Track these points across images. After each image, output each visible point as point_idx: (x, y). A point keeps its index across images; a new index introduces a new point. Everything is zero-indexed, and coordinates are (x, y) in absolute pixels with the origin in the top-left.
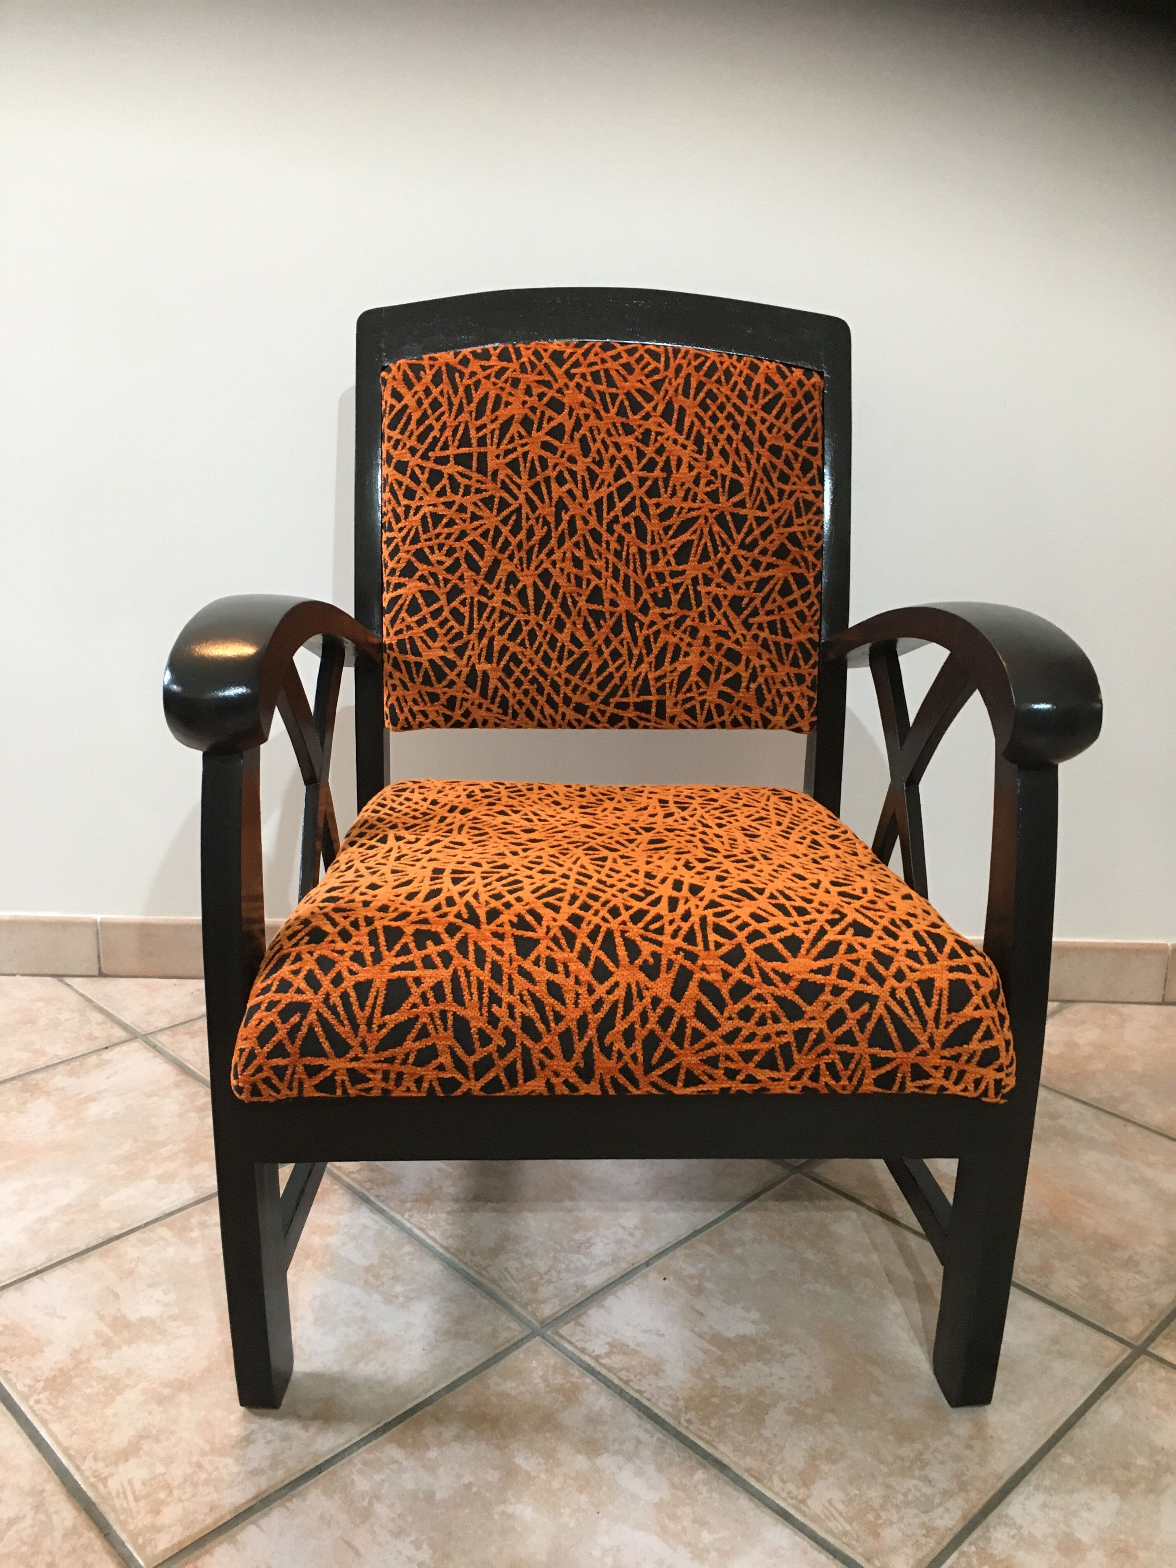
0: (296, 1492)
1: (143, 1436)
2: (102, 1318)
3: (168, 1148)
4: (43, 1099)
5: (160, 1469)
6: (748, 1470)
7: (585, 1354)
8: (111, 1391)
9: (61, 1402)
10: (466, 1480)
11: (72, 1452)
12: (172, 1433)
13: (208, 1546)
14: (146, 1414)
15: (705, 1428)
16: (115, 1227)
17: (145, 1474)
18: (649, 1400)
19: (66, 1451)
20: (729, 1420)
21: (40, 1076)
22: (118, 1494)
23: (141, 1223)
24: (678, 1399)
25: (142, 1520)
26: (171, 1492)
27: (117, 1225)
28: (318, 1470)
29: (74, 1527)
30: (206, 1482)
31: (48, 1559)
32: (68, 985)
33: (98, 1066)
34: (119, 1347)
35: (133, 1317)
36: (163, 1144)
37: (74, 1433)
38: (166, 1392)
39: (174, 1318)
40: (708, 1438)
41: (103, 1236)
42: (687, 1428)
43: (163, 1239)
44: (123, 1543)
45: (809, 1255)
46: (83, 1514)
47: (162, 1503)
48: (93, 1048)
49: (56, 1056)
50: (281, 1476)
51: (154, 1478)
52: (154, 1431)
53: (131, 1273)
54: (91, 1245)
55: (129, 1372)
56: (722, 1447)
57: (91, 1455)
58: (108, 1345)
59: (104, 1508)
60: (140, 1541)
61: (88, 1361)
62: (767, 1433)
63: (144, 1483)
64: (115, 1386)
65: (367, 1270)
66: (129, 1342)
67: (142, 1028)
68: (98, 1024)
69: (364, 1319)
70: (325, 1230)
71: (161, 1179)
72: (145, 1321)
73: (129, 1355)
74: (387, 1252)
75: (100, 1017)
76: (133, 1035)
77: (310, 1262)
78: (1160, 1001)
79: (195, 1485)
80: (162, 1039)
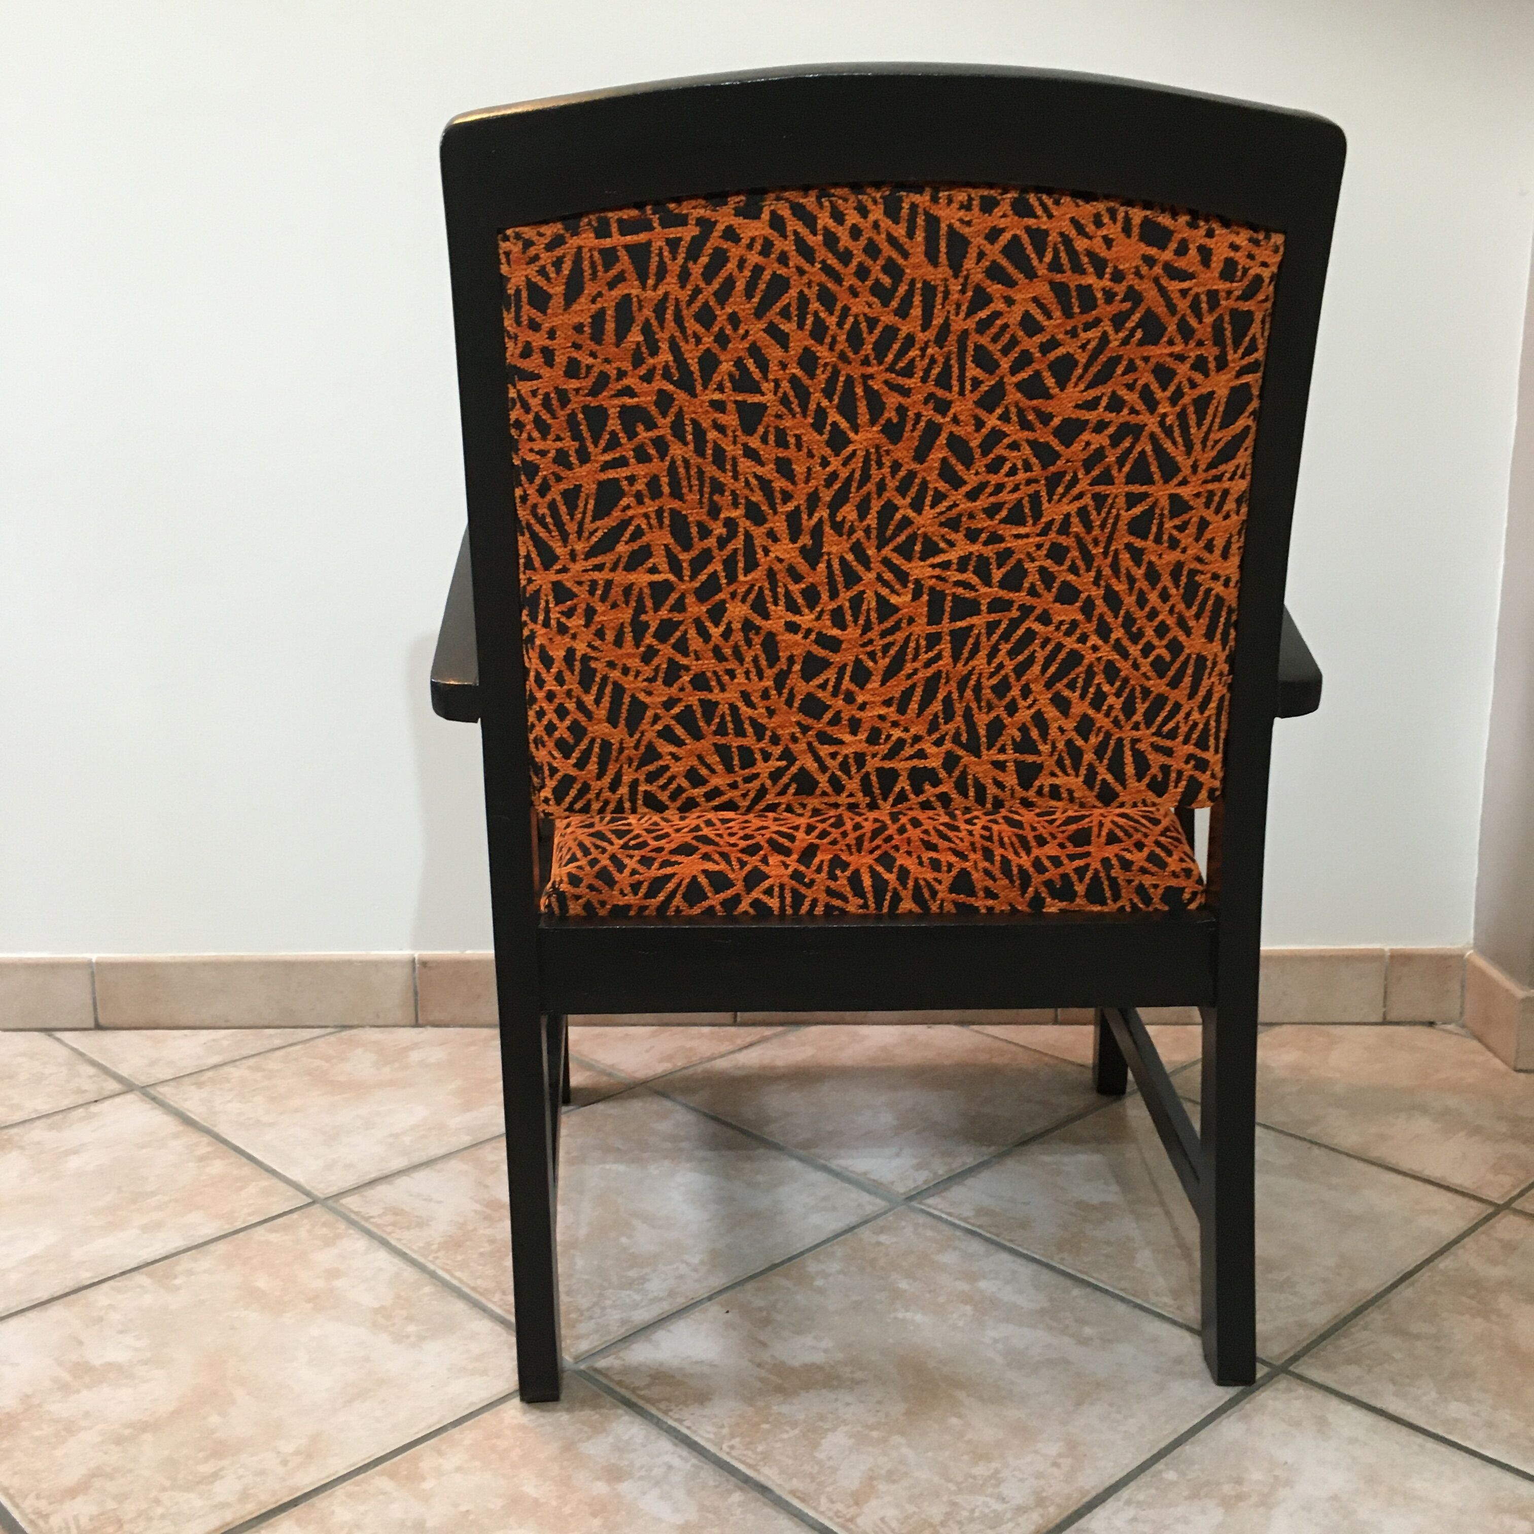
1: (96, 1474)
2: (60, 1364)
3: (158, 1197)
4: (15, 1154)
5: (111, 1505)
6: (793, 1492)
7: (621, 1386)
8: (63, 1433)
10: (463, 1508)
11: (11, 1491)
12: (130, 1471)
14: (101, 1454)
15: (749, 1453)
16: (86, 1277)
17: (94, 1510)
18: (688, 1428)
20: (779, 1445)
23: (117, 1272)
24: (723, 1426)
26: (121, 1526)
27: (89, 1274)
28: (294, 1503)
30: (163, 1517)
32: (58, 1040)
33: (84, 1119)
34: (78, 1392)
35: (97, 1362)
36: (153, 1194)
37: (16, 1473)
38: (127, 1432)
39: (146, 1363)
40: (751, 1462)
41: (71, 1284)
42: (728, 1453)
43: (140, 1286)
45: (903, 1285)
48: (81, 1102)
49: (36, 1111)
51: (102, 1514)
52: (108, 1470)
53: (101, 1319)
55: (87, 1414)
56: (766, 1470)
57: (33, 1494)
58: (64, 1389)
61: (40, 1405)
62: (820, 1455)
63: (91, 1519)
64: (69, 1428)
65: (377, 1311)
66: (89, 1387)
67: (142, 1079)
68: (91, 1077)
69: (367, 1359)
70: (333, 1274)
71: (145, 1228)
72: (110, 1366)
73: (87, 1399)
74: (402, 1294)
75: (91, 1071)
76: (129, 1087)
77: (310, 1305)
78: (1380, 1020)
79: (150, 1519)
80: (165, 1091)
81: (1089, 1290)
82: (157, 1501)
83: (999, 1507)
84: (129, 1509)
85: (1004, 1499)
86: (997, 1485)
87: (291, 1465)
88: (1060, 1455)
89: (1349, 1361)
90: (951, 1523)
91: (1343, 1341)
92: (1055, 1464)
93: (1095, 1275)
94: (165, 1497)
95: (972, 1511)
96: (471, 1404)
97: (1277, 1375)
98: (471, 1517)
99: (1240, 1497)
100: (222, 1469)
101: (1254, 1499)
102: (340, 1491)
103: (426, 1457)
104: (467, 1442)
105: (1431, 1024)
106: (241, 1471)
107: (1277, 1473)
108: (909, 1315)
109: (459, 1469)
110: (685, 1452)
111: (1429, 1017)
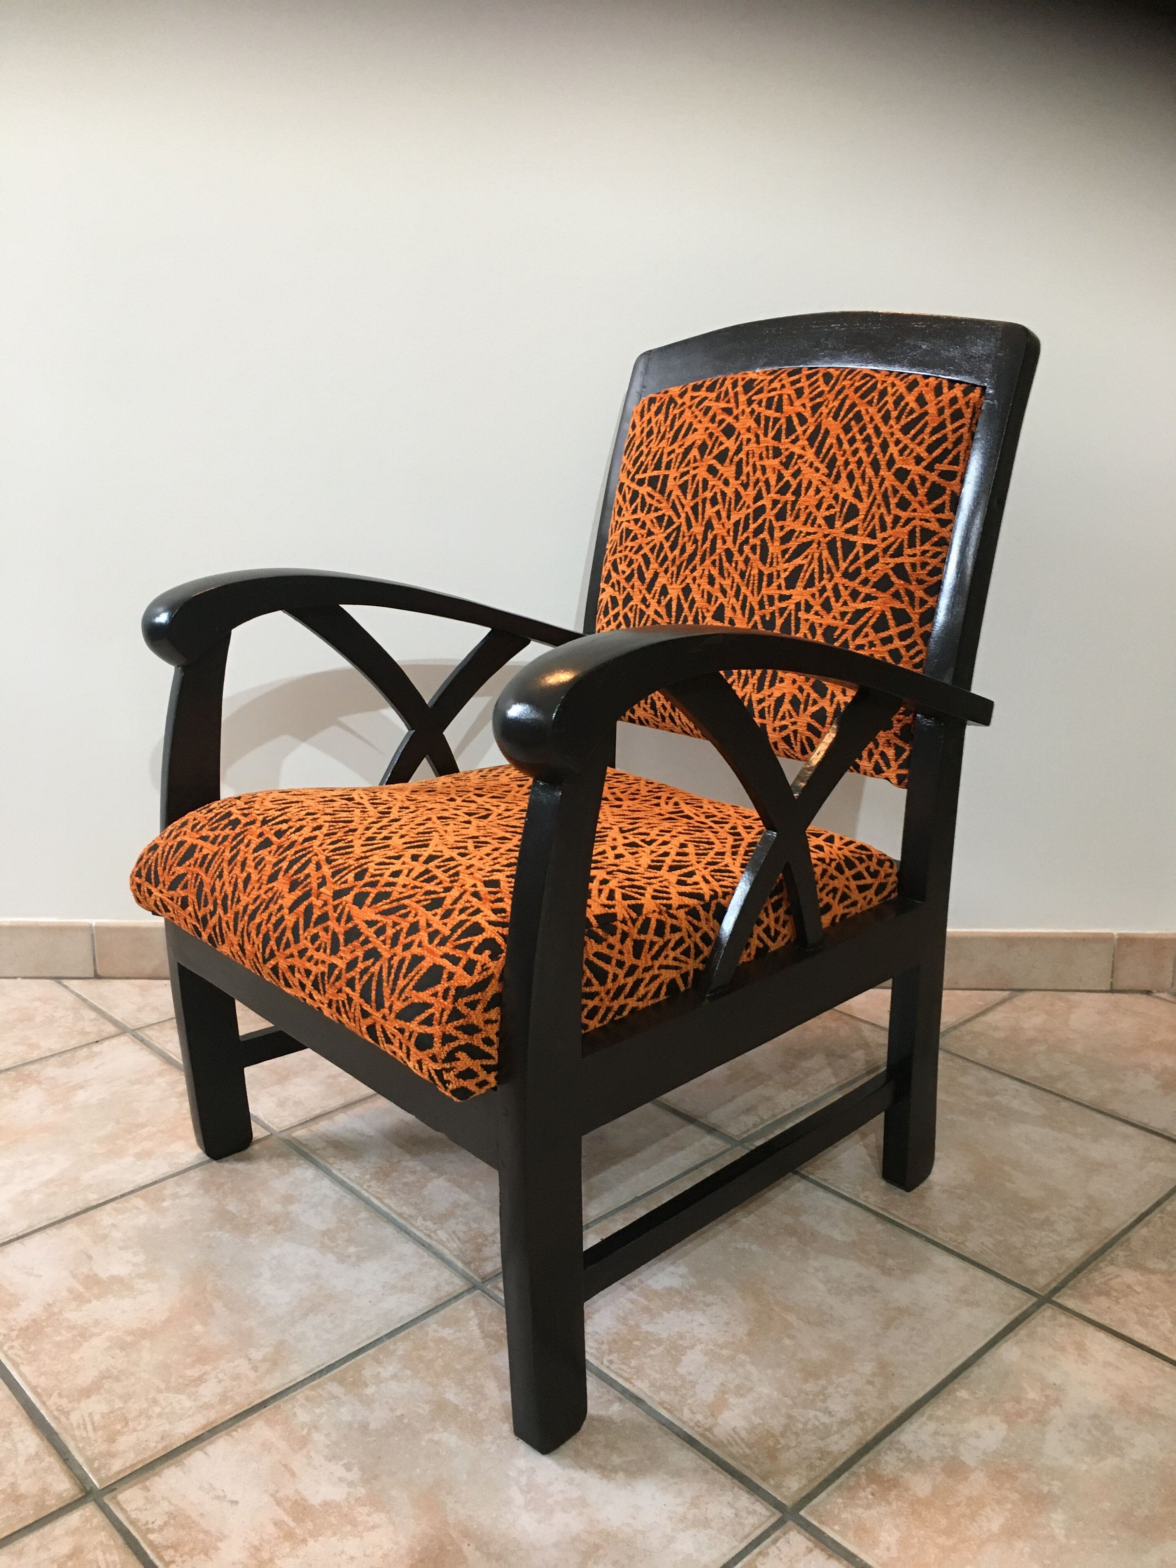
0: (241, 1423)
1: (105, 1376)
2: (74, 1276)
3: (148, 1128)
4: (34, 1087)
5: (118, 1404)
6: (660, 1403)
8: (79, 1338)
9: (33, 1348)
10: (398, 1413)
11: (39, 1390)
12: (132, 1374)
13: (157, 1470)
14: (109, 1358)
15: (624, 1367)
16: (93, 1198)
17: (104, 1408)
19: (34, 1389)
20: (649, 1360)
21: (32, 1067)
22: (79, 1427)
23: (118, 1194)
24: (602, 1343)
25: (101, 1447)
26: (127, 1423)
27: (95, 1196)
28: (264, 1404)
29: (37, 1454)
30: (160, 1415)
31: (11, 1479)
32: (66, 986)
33: (87, 1058)
34: (89, 1301)
35: (104, 1275)
36: (143, 1126)
37: (42, 1374)
38: (129, 1339)
39: (141, 1276)
40: (627, 1376)
41: (82, 1205)
42: (608, 1367)
43: (137, 1208)
44: (80, 1467)
46: (46, 1443)
47: (119, 1433)
48: (84, 1042)
49: (50, 1049)
50: (229, 1410)
51: (112, 1412)
52: (115, 1372)
53: (105, 1237)
54: (69, 1214)
55: (97, 1323)
56: (638, 1383)
57: (56, 1393)
58: (79, 1299)
59: (65, 1437)
60: (96, 1465)
61: (60, 1312)
62: (682, 1370)
63: (103, 1416)
64: (83, 1334)
65: (324, 1234)
66: (98, 1297)
67: (132, 1024)
68: (91, 1020)
69: (317, 1276)
70: (288, 1199)
71: (139, 1156)
72: (114, 1279)
73: (97, 1308)
74: (344, 1218)
75: (93, 1015)
76: (122, 1030)
77: (271, 1227)
78: (1108, 988)
79: (149, 1418)
80: (150, 1033)
81: (889, 1225)
82: (155, 1402)
83: (826, 1419)
85: (830, 1413)
86: (824, 1401)
88: (874, 1375)
89: (1100, 1293)
90: (788, 1434)
91: (1095, 1274)
92: (870, 1383)
93: (894, 1212)
94: (161, 1398)
95: (805, 1424)
96: (402, 1318)
97: (1043, 1304)
98: (406, 1421)
99: (1020, 1415)
100: (205, 1374)
101: (1031, 1416)
102: (300, 1395)
103: (368, 1367)
104: (400, 1352)
105: (1148, 993)
106: (221, 1376)
107: (1048, 1392)
108: (747, 1245)
109: (394, 1377)
111: (1147, 986)
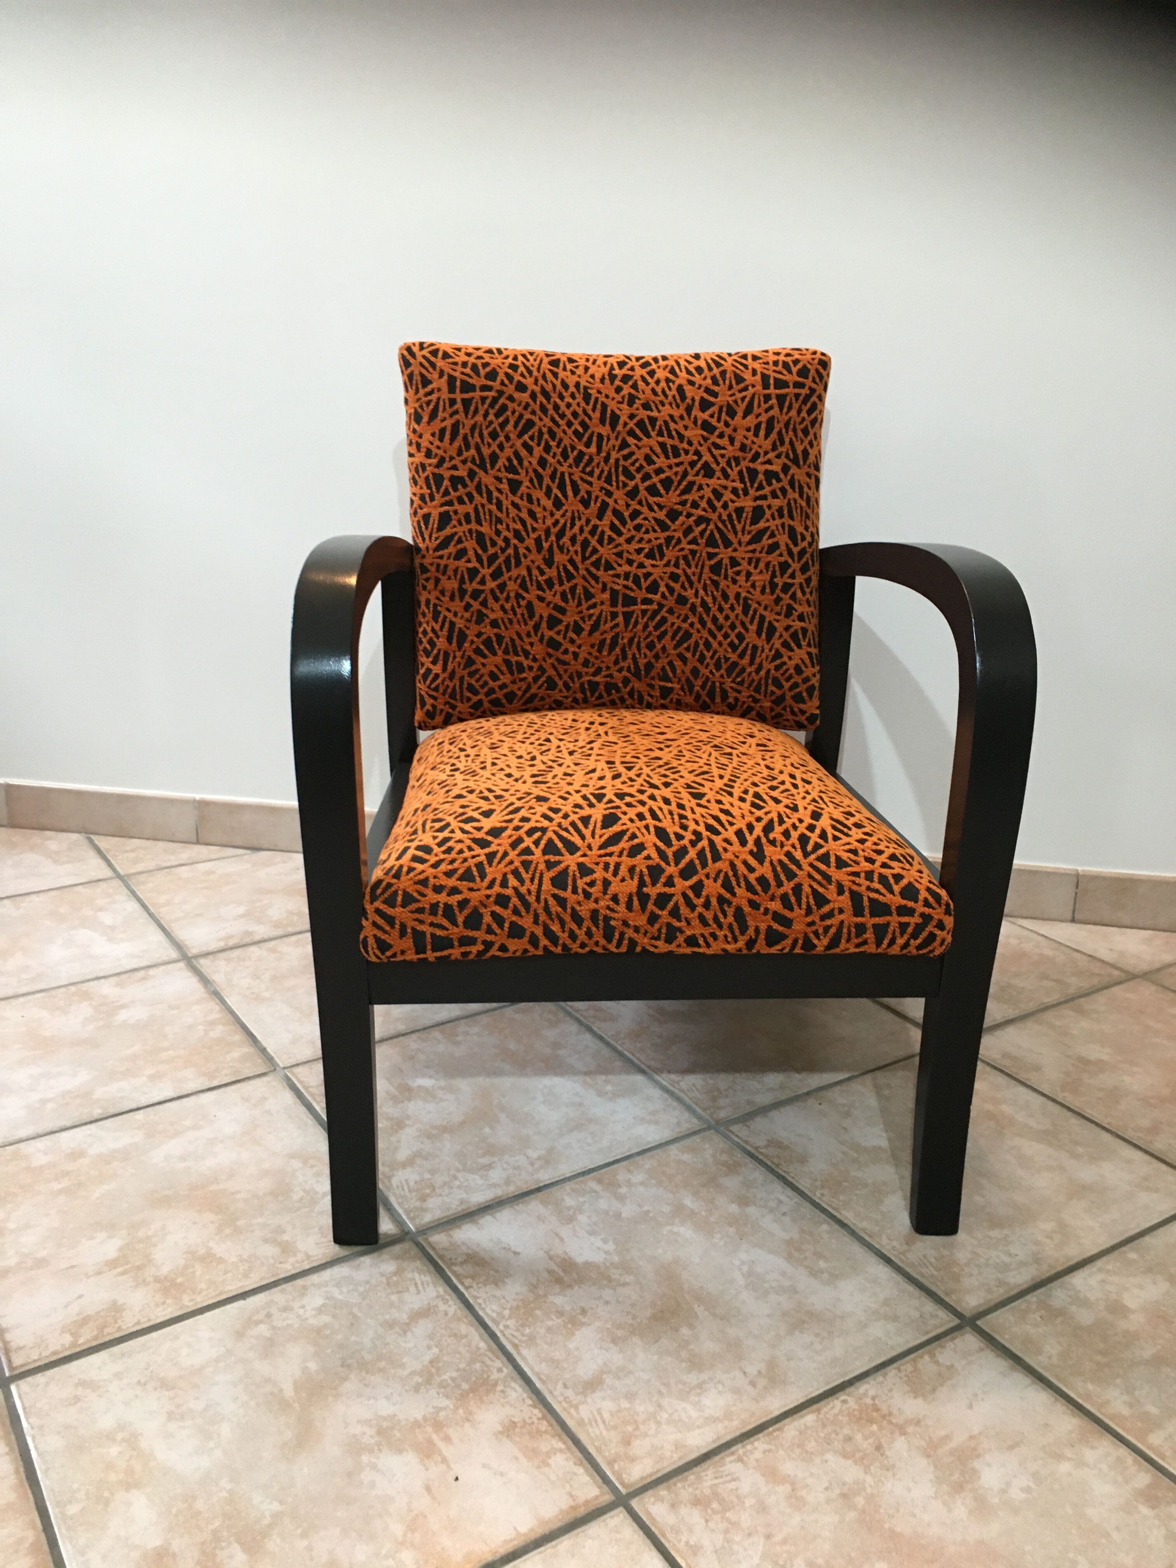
84: (439, 1180)
87: (536, 1166)
110: (789, 1192)
